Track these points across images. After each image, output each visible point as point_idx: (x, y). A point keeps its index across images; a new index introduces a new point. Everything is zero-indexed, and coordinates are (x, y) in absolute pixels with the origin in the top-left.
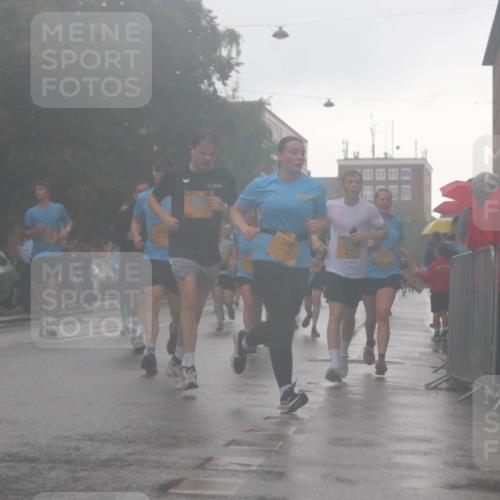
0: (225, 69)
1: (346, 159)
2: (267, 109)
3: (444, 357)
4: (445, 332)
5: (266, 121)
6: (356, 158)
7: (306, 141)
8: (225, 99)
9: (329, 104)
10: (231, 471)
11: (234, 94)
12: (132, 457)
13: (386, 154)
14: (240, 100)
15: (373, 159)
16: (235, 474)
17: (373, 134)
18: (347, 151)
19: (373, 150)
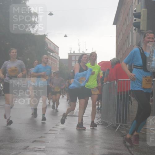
1: (71, 53)
2: (46, 37)
3: (101, 115)
4: (101, 107)
5: (46, 41)
6: (74, 53)
7: (58, 47)
8: (33, 34)
9: (66, 36)
10: (35, 150)
11: (36, 33)
12: (4, 146)
13: (83, 52)
14: (38, 34)
15: (79, 53)
16: (36, 151)
17: (79, 46)
18: (71, 51)
19: (79, 51)
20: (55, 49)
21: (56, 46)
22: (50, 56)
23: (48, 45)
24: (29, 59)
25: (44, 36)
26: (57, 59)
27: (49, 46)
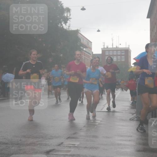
0: (66, 20)
1: (104, 48)
3: (135, 110)
5: (79, 36)
6: (107, 48)
7: (91, 43)
8: (66, 30)
9: (99, 31)
10: (69, 146)
11: (69, 28)
13: (116, 46)
14: (71, 30)
15: (113, 48)
16: (70, 148)
17: (112, 40)
18: (104, 46)
19: (113, 45)
20: (88, 44)
21: (89, 41)
22: (83, 51)
23: (80, 41)
24: (62, 55)
25: (77, 32)
26: (90, 54)
27: (82, 41)
